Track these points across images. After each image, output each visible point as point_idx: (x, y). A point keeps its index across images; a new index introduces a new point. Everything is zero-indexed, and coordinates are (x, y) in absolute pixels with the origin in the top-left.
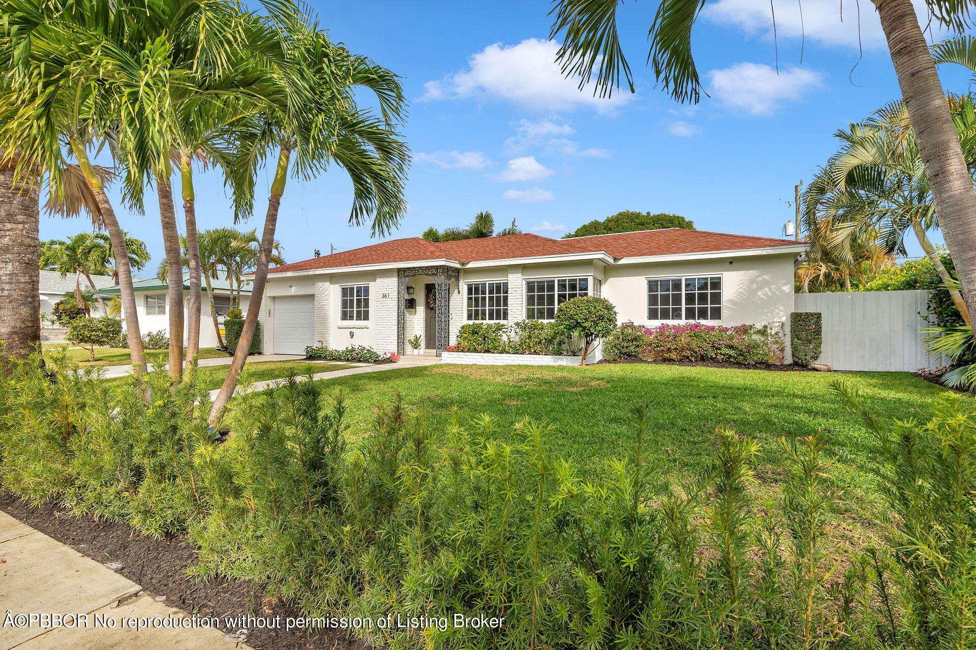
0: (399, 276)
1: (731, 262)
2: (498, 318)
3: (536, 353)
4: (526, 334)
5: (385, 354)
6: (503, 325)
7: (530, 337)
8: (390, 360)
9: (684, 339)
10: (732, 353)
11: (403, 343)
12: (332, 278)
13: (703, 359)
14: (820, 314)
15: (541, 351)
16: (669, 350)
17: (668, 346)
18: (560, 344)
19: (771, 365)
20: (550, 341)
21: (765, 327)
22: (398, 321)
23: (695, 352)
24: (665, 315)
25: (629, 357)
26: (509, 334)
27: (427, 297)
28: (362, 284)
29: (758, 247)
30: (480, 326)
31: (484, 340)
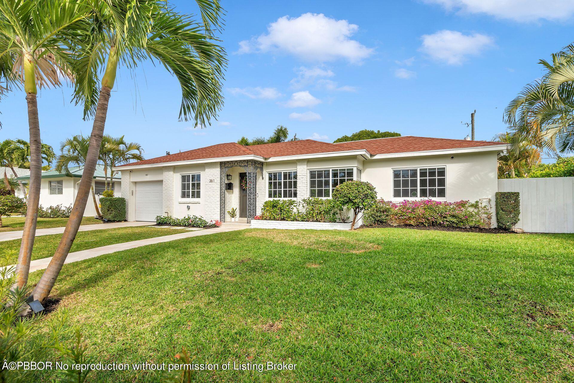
0: (221, 167)
1: (453, 157)
2: (290, 196)
3: (317, 221)
4: (310, 207)
5: (211, 221)
6: (294, 201)
7: (313, 210)
8: (215, 226)
9: (420, 211)
10: (454, 220)
11: (224, 214)
12: (175, 169)
13: (434, 225)
14: (519, 193)
15: (321, 219)
16: (409, 218)
17: (409, 216)
18: (334, 214)
19: (482, 229)
20: (327, 213)
21: (477, 202)
22: (221, 198)
23: (428, 219)
24: (406, 194)
25: (381, 223)
26: (298, 207)
27: (241, 182)
28: (195, 172)
29: (472, 146)
30: (277, 202)
31: (281, 211)
